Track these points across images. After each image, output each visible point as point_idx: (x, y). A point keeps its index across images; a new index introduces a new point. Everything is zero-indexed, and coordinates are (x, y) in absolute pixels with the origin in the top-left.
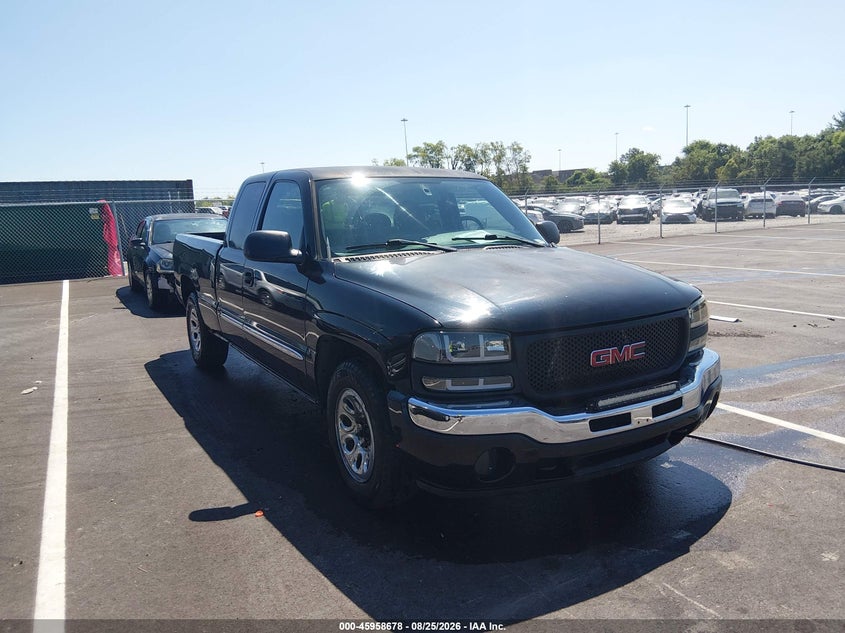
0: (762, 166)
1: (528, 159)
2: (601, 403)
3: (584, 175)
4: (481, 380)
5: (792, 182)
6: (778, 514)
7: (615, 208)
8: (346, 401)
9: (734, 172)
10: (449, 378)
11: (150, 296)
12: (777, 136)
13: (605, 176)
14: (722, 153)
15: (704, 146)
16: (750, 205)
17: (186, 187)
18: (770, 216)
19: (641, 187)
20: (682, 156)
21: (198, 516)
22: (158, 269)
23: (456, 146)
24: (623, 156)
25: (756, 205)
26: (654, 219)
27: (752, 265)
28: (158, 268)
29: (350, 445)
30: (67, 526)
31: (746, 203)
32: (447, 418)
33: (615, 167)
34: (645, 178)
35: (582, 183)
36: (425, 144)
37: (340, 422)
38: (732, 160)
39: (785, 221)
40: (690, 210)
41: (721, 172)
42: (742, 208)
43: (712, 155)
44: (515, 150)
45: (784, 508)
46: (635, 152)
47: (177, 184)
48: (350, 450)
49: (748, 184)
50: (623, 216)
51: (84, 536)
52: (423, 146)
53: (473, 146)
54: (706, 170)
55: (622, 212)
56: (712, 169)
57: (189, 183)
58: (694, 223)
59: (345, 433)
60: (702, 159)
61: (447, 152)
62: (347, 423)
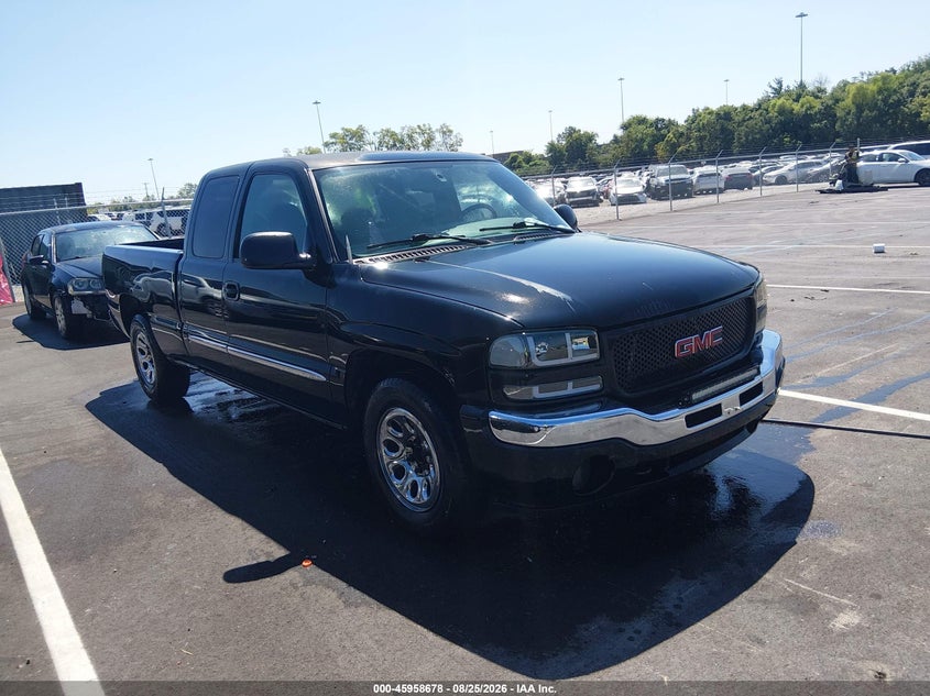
0: (701, 139)
1: (459, 143)
2: (695, 396)
3: (521, 158)
4: (570, 384)
5: (732, 155)
6: (865, 493)
7: (562, 192)
8: (392, 423)
9: (674, 147)
10: (536, 384)
11: (61, 324)
12: (714, 107)
13: (542, 158)
14: (661, 127)
15: (642, 121)
16: (698, 181)
17: (75, 191)
18: (721, 191)
19: (581, 168)
20: (620, 133)
21: (235, 576)
22: (71, 290)
23: (379, 130)
24: (559, 136)
25: (704, 180)
26: (602, 201)
27: (722, 242)
28: (70, 288)
29: (400, 472)
30: (69, 608)
31: (694, 178)
32: (536, 429)
33: (552, 148)
34: (583, 158)
35: (519, 167)
36: (343, 129)
37: (384, 449)
38: (671, 135)
39: (732, 195)
40: (640, 189)
41: (660, 148)
42: (691, 184)
43: (651, 130)
44: (444, 133)
45: (868, 486)
46: (571, 131)
47: (65, 189)
48: (400, 479)
49: (690, 159)
50: (571, 200)
51: (98, 618)
52: (341, 132)
53: (398, 131)
54: (646, 147)
55: (571, 195)
56: (651, 146)
57: (78, 187)
58: (645, 203)
59: (389, 460)
60: (640, 135)
61: (369, 137)
62: (392, 447)
